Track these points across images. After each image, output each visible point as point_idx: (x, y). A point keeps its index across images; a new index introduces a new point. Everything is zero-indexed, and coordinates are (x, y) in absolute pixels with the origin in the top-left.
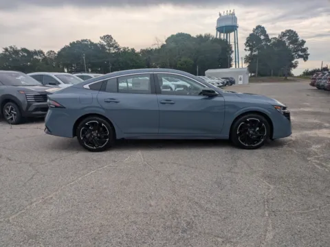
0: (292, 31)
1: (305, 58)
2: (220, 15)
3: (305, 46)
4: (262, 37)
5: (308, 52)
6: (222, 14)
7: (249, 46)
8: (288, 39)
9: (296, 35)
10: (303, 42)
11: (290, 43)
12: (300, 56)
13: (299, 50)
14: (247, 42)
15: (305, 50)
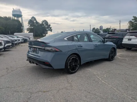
0: (46, 21)
1: (51, 31)
2: (13, 9)
3: (51, 27)
4: (35, 22)
5: (52, 29)
6: (14, 9)
7: (30, 24)
8: (45, 23)
9: (47, 23)
10: (50, 25)
11: (46, 25)
12: (49, 30)
13: (49, 28)
14: (29, 23)
15: (51, 28)
